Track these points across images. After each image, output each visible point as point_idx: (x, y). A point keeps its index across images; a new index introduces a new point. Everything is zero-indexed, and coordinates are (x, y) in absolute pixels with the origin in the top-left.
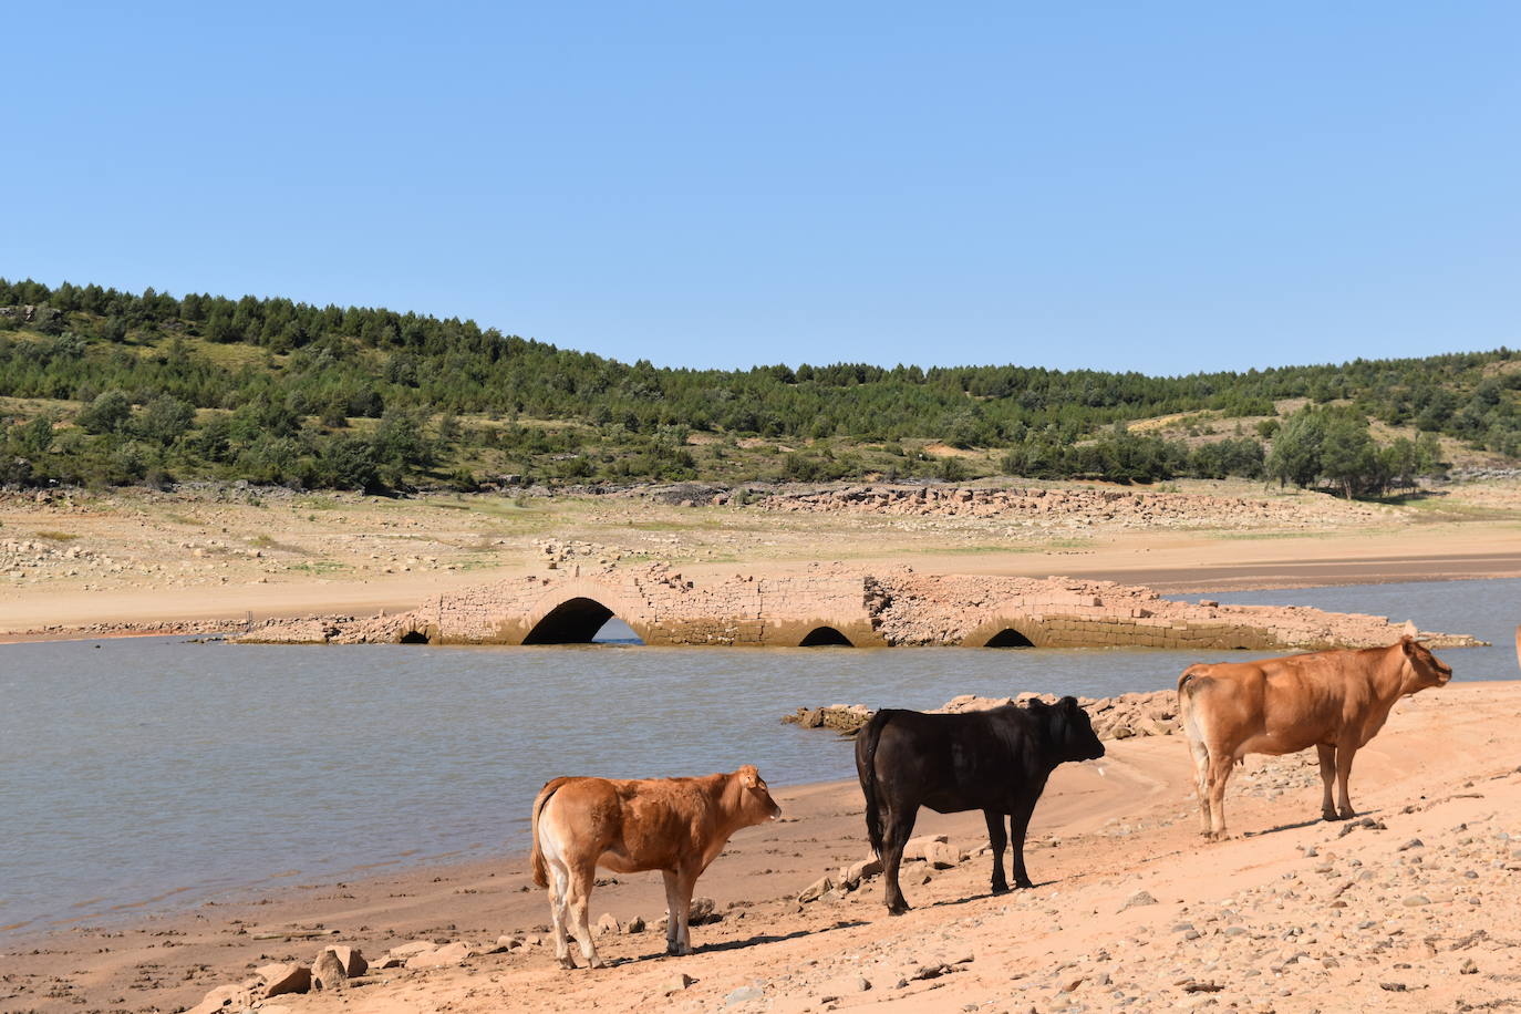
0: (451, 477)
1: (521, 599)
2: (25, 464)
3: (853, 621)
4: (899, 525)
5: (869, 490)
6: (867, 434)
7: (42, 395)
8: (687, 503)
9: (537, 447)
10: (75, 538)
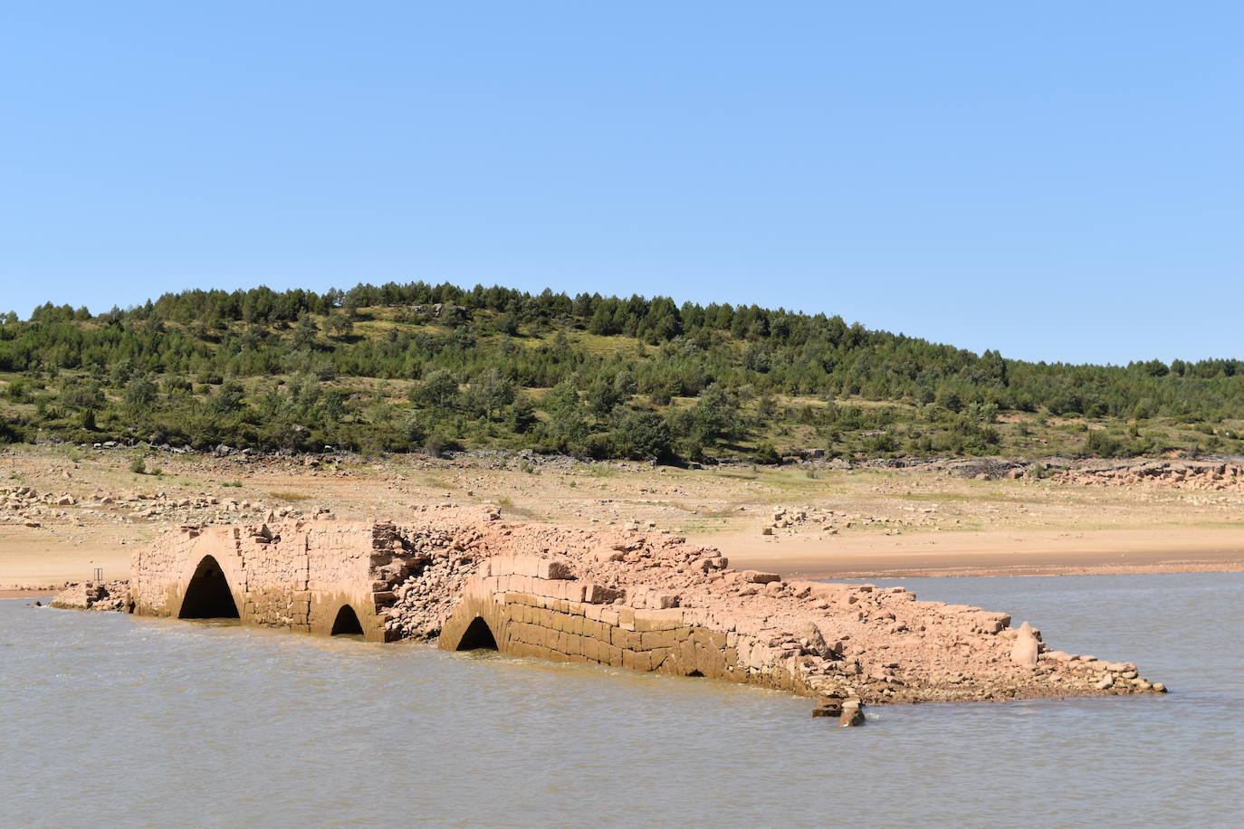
0: (754, 450)
2: (302, 431)
3: (363, 597)
4: (1188, 500)
5: (1167, 466)
6: (1185, 416)
7: (402, 376)
8: (982, 476)
9: (848, 425)
10: (304, 498)
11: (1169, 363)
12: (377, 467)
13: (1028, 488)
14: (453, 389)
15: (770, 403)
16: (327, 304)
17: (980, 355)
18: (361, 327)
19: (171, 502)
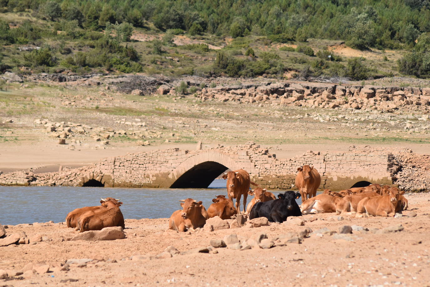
1: (170, 162)
3: (381, 178)
4: (315, 116)
8: (137, 92)
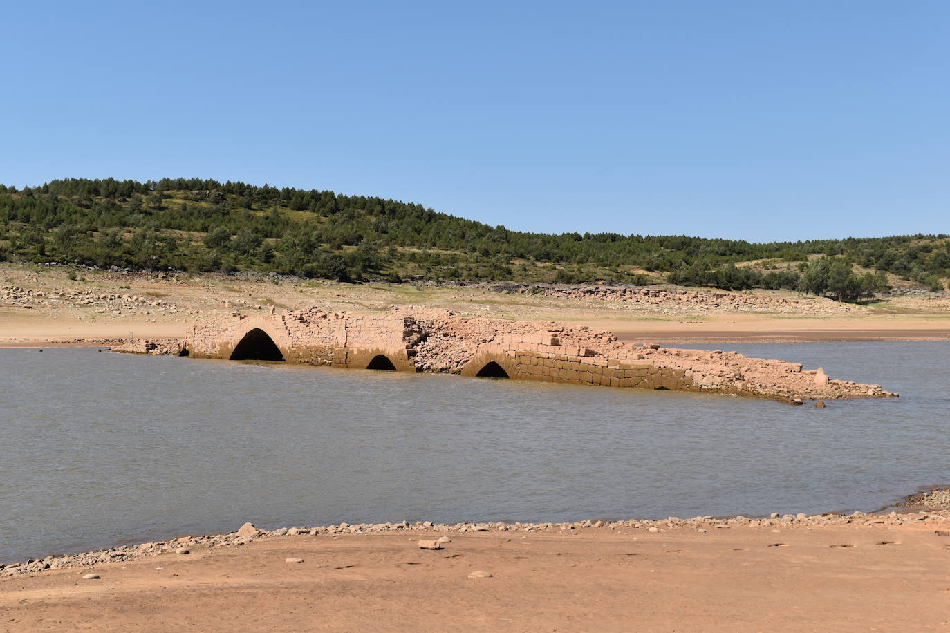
0: (388, 275)
1: (230, 329)
2: (156, 259)
3: (397, 351)
5: (597, 288)
6: (602, 263)
7: (195, 230)
9: (435, 263)
10: (164, 296)
11: (583, 235)
12: (197, 280)
13: (528, 298)
14: (227, 238)
15: (394, 250)
16: (146, 189)
17: (495, 228)
18: (166, 202)
19: (97, 296)
